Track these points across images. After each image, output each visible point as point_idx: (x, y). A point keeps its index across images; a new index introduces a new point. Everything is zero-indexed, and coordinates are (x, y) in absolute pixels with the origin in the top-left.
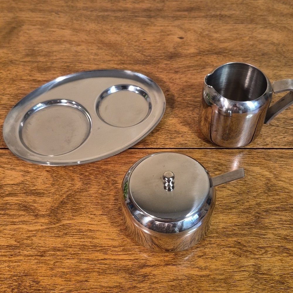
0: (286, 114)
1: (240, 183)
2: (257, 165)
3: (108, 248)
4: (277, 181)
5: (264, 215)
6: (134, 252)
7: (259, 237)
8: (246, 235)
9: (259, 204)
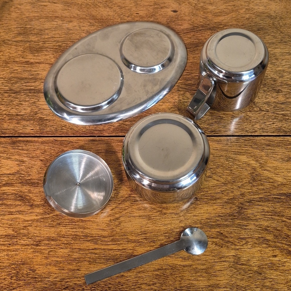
0: (277, 97)
1: (226, 172)
2: (244, 153)
3: (98, 238)
4: (262, 170)
5: (247, 206)
6: (122, 242)
7: (241, 228)
8: (229, 226)
9: (243, 195)
